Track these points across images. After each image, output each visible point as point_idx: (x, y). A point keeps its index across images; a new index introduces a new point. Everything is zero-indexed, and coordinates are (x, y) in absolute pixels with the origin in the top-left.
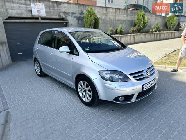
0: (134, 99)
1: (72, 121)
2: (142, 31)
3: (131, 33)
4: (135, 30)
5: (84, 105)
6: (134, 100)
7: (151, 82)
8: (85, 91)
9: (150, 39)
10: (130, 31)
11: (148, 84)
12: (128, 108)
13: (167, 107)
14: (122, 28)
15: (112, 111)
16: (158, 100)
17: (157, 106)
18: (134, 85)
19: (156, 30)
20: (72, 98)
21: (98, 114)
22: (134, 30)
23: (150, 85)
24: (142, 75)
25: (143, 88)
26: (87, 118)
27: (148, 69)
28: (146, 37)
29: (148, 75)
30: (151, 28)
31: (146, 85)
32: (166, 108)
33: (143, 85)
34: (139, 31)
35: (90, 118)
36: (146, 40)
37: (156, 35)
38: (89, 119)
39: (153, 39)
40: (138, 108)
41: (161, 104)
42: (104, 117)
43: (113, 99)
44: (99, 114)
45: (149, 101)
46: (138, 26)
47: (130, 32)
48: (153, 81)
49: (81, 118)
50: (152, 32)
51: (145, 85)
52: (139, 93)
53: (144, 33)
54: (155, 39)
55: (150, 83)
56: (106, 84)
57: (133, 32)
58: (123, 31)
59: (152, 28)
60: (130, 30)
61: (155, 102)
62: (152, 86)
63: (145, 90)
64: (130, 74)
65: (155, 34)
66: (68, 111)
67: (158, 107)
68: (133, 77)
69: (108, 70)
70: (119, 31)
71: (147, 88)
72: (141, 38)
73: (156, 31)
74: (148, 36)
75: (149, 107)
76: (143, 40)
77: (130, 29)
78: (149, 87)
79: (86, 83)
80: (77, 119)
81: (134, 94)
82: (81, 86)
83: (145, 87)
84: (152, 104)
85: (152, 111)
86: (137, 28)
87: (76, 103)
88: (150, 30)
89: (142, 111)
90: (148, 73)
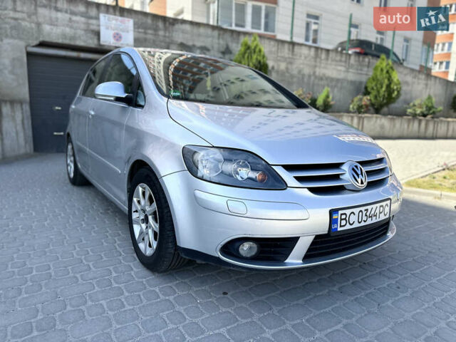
0: (298, 259)
2: (385, 109)
3: (355, 112)
4: (367, 106)
5: (141, 264)
7: (369, 207)
8: (146, 220)
9: (405, 133)
10: (351, 106)
11: (356, 211)
12: (279, 292)
13: (426, 306)
14: (331, 97)
15: (222, 296)
16: (397, 282)
17: (388, 300)
18: (297, 204)
19: (426, 113)
20: (118, 242)
21: (167, 298)
22: (363, 103)
23: (365, 218)
25: (332, 221)
26: (124, 306)
28: (394, 126)
29: (359, 180)
30: (411, 104)
31: (348, 212)
32: (418, 311)
33: (332, 212)
34: (377, 109)
35: (132, 307)
36: (396, 132)
37: (423, 124)
38: (128, 307)
39: (417, 135)
40: (315, 297)
41: (405, 295)
42: (182, 311)
43: (220, 246)
44: (171, 298)
45: (362, 280)
46: (376, 97)
47: (351, 109)
48: (378, 205)
49: (103, 302)
50: (415, 115)
51: (340, 212)
52: (317, 237)
53: (391, 115)
54: (422, 134)
55: (363, 209)
56: (198, 193)
57: (360, 110)
58: (332, 103)
59: (414, 105)
60: (350, 104)
61: (385, 285)
62: (369, 222)
63: (339, 229)
64: (289, 168)
65: (420, 121)
66: (78, 276)
67: (389, 303)
68: (299, 179)
69: (213, 147)
70: (320, 102)
71: (348, 227)
72: (382, 127)
73: (424, 116)
74: (400, 125)
75: (356, 300)
76: (387, 133)
77: (353, 101)
78: (356, 225)
79: (149, 192)
80: (90, 303)
81: (298, 238)
82: (139, 202)
83: (341, 219)
84: (372, 290)
85: (366, 312)
86: (370, 100)
87: (121, 258)
88: (409, 111)
89: (327, 310)
90: (358, 175)
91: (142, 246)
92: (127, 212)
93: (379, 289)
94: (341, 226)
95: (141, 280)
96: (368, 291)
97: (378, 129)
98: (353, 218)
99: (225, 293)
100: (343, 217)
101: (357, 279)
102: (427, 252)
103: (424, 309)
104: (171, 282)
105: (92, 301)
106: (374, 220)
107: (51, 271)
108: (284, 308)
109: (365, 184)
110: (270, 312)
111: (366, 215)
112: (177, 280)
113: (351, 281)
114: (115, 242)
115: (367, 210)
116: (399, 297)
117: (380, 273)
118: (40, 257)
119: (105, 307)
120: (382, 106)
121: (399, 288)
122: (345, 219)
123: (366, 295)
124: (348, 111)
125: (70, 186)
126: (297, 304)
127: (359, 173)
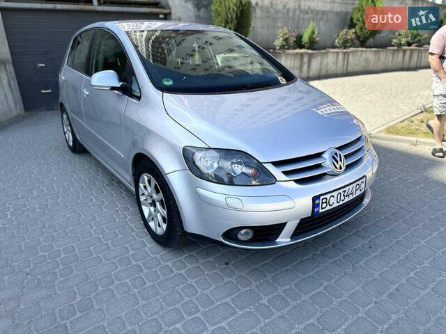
0: (286, 238)
1: (100, 288)
2: (371, 41)
3: (341, 47)
4: (352, 40)
5: (152, 239)
6: (284, 239)
7: (346, 189)
8: (153, 204)
9: (390, 66)
10: (337, 41)
11: (335, 194)
12: (271, 259)
13: (392, 264)
14: (316, 32)
15: (225, 266)
16: (370, 242)
17: (360, 260)
18: (286, 195)
19: (411, 41)
20: (129, 217)
21: (180, 272)
22: (349, 37)
23: (342, 198)
24: (319, 166)
25: (315, 206)
26: (145, 283)
27: (340, 148)
28: (379, 59)
29: (338, 166)
30: (397, 34)
31: (328, 196)
32: (385, 269)
33: (315, 199)
34: (363, 42)
35: (151, 284)
36: (380, 66)
37: (408, 53)
38: (149, 284)
39: (400, 66)
40: (301, 261)
41: (375, 254)
42: (193, 284)
43: (221, 234)
44: (183, 272)
45: (341, 241)
46: (361, 29)
47: (336, 44)
48: (355, 185)
49: (127, 281)
50: (400, 45)
51: (321, 198)
52: (302, 220)
53: (376, 47)
54: (406, 65)
55: (341, 191)
57: (345, 45)
58: (317, 39)
59: (400, 35)
60: (335, 39)
61: (359, 246)
62: (347, 199)
63: (321, 211)
64: (277, 164)
65: (405, 51)
66: (101, 256)
67: (362, 263)
68: (286, 173)
69: (210, 148)
70: (305, 39)
71: (329, 208)
72: (367, 61)
73: (409, 44)
74: (385, 57)
75: (335, 262)
76: (372, 67)
77: (338, 36)
78: (336, 205)
79: (154, 182)
80: (116, 282)
81: (286, 223)
82: (145, 187)
83: (323, 203)
84: (348, 251)
85: (343, 274)
86: (356, 33)
87: (134, 234)
88: (394, 41)
89: (311, 274)
90: (337, 162)
91: (152, 224)
92: (134, 193)
93: (354, 250)
94: (322, 208)
95: (154, 256)
96: (346, 253)
97: (363, 64)
98: (333, 200)
99: (227, 264)
100: (324, 201)
101: (336, 241)
102: (398, 208)
103: (390, 268)
104: (180, 256)
105: (118, 280)
106: (351, 197)
107: (76, 252)
108: (276, 274)
109: (343, 168)
110: (265, 279)
111: (344, 195)
112: (185, 254)
113: (331, 244)
114: (126, 217)
115: (345, 191)
116: (371, 257)
117: (356, 233)
118: (63, 238)
119: (130, 285)
120: (367, 38)
121: (370, 247)
122: (326, 202)
123: (344, 257)
124: (334, 47)
125: (70, 154)
126: (287, 270)
127: (338, 159)
